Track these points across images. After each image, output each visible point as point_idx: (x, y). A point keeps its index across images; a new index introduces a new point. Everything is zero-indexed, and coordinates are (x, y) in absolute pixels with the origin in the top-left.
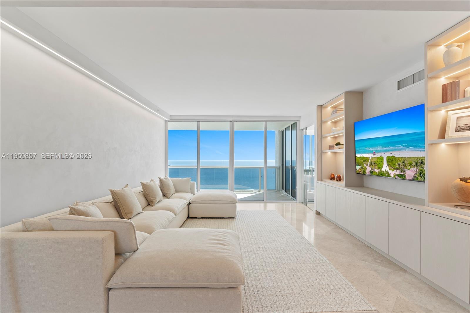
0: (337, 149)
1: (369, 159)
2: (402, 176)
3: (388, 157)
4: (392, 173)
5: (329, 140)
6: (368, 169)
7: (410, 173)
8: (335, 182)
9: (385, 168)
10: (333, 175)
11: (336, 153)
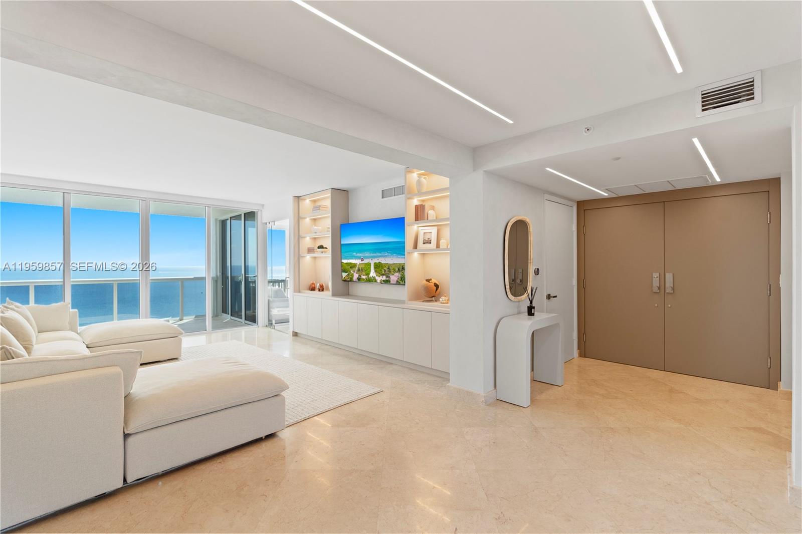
0: (318, 253)
1: (356, 266)
2: (387, 282)
3: (375, 263)
4: (379, 279)
5: (307, 242)
6: (356, 276)
7: (394, 278)
8: (316, 292)
9: (372, 274)
10: (314, 284)
11: (315, 257)
